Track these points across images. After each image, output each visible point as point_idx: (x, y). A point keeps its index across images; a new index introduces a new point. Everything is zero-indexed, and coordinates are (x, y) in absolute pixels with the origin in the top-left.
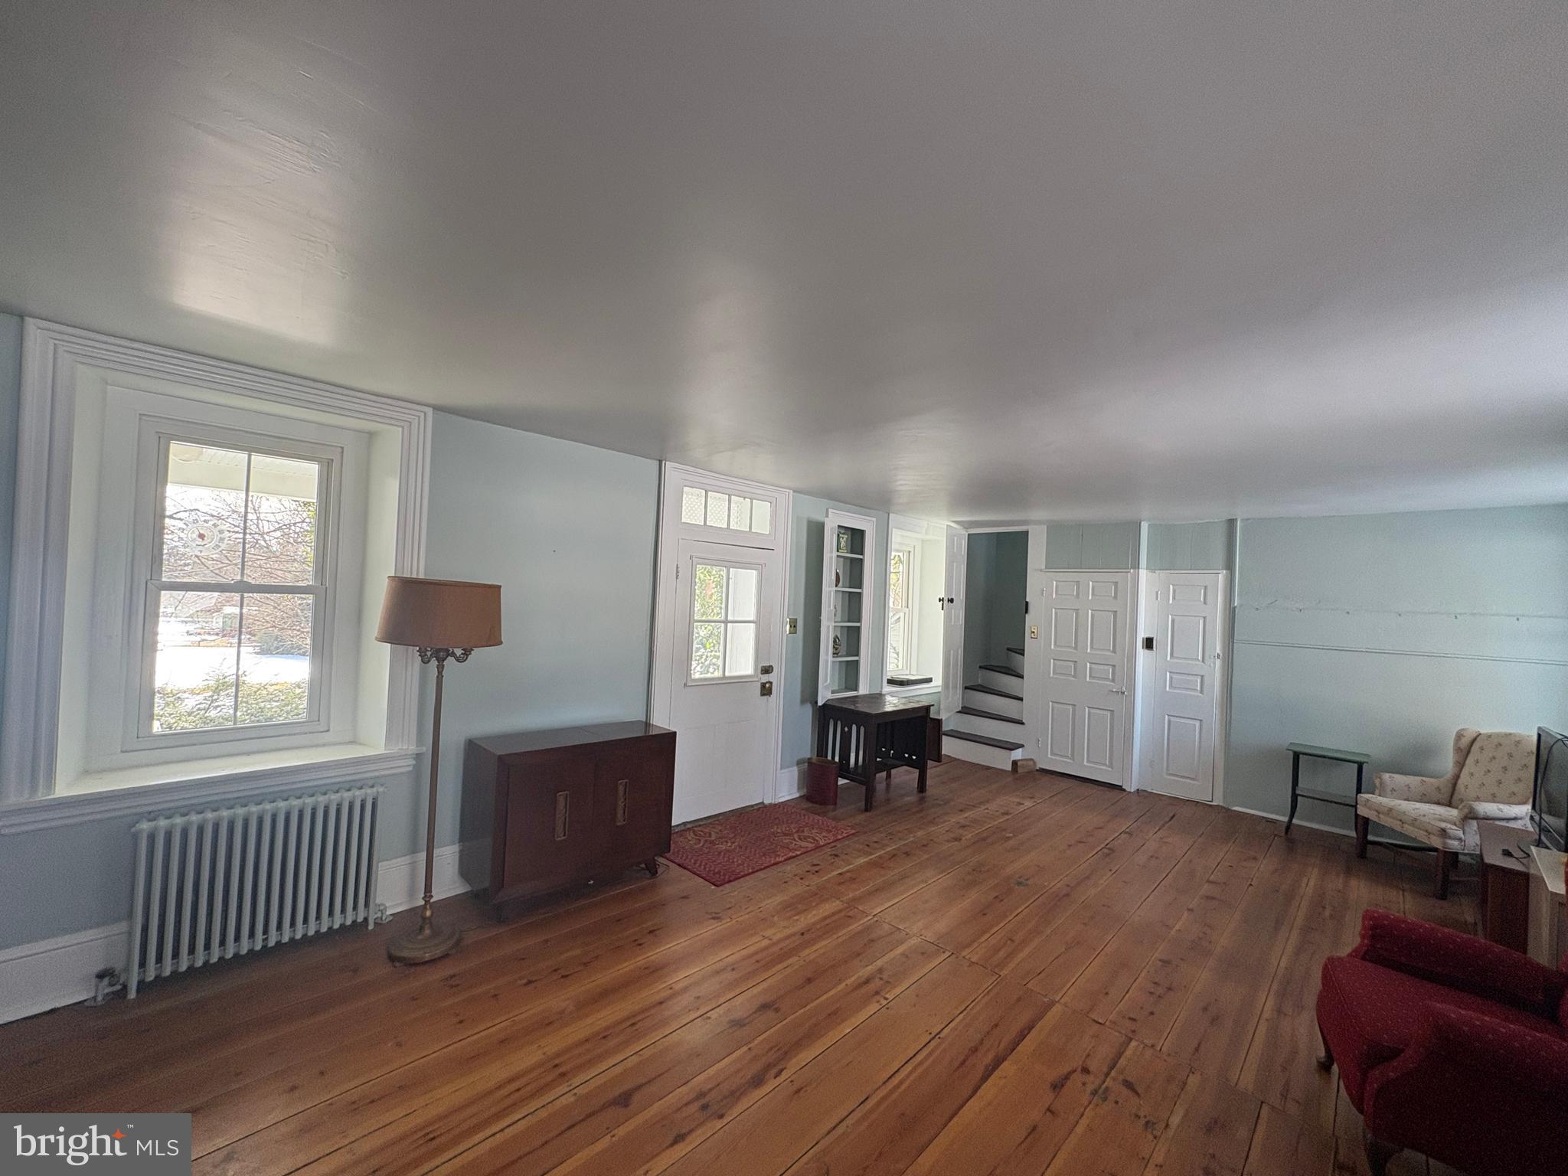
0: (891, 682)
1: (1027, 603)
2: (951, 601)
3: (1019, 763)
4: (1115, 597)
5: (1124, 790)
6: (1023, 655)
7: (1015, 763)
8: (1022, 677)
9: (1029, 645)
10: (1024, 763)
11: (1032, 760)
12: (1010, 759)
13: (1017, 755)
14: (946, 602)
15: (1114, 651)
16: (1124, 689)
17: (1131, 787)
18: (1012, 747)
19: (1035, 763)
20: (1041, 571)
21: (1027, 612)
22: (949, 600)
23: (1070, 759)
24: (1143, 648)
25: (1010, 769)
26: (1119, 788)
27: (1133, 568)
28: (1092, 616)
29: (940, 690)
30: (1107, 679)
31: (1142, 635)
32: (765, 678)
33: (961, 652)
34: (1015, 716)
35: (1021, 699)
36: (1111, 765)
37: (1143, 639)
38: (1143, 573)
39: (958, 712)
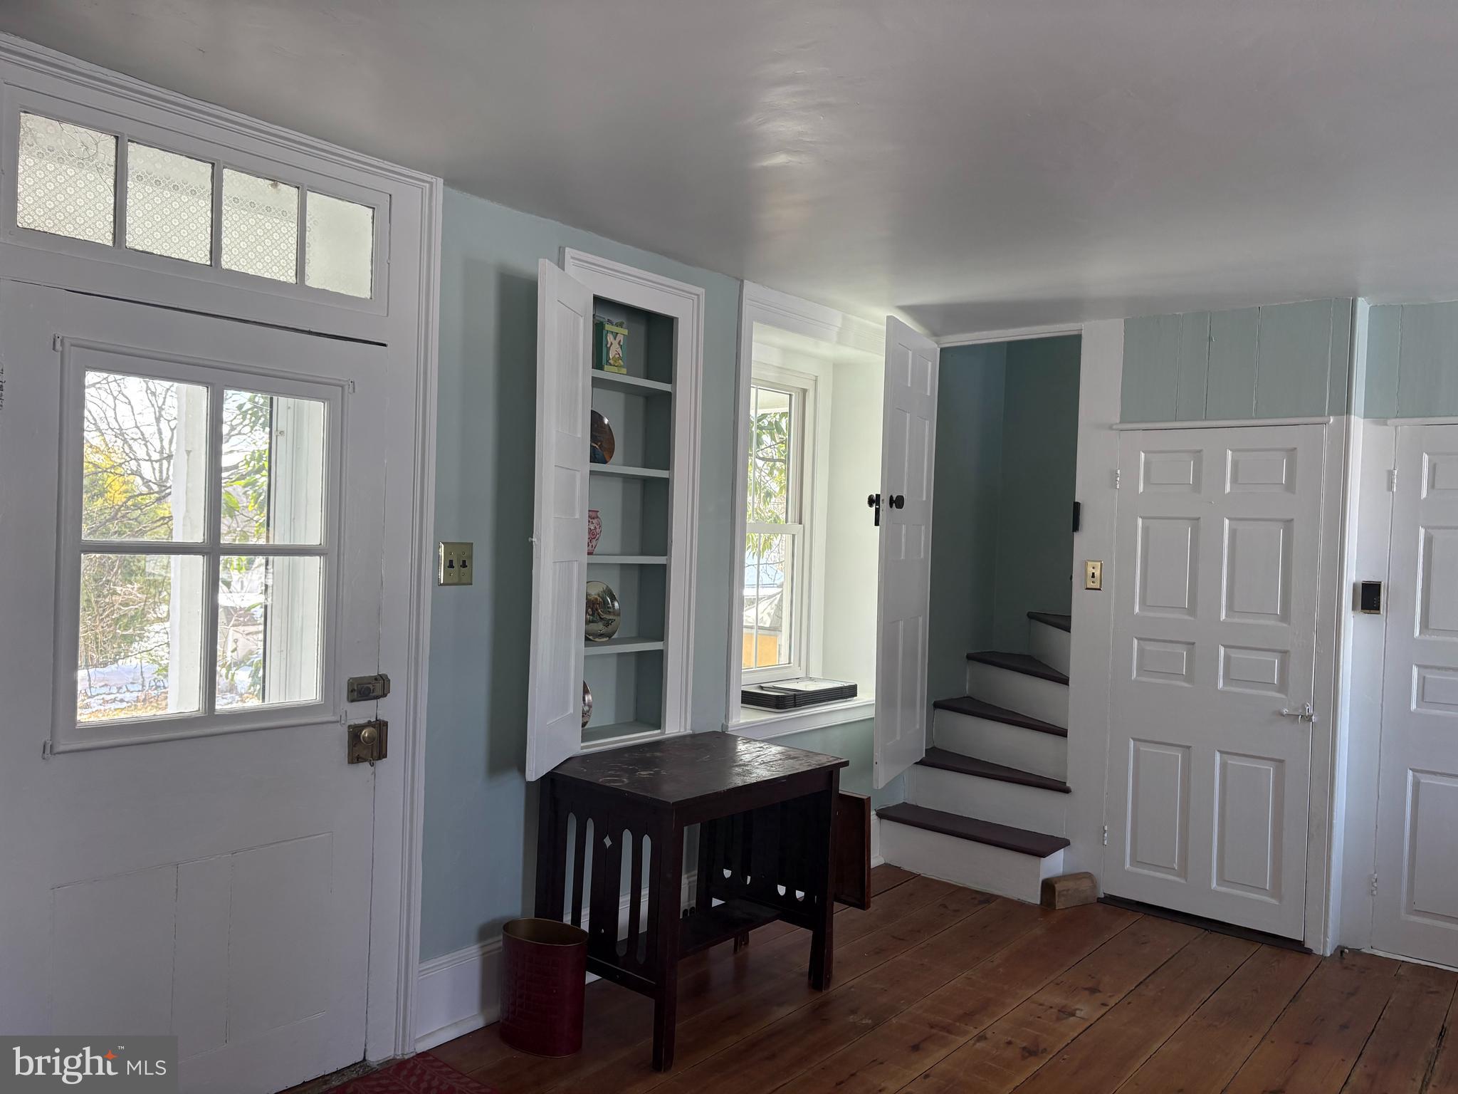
0: (750, 699)
1: (1077, 506)
2: (897, 502)
3: (1058, 887)
4: (1290, 487)
5: (1309, 952)
6: (1068, 629)
7: (1048, 887)
8: (1064, 681)
9: (1082, 605)
10: (1071, 884)
11: (1088, 876)
12: (1039, 875)
13: (1055, 864)
14: (884, 505)
15: (1285, 617)
16: (1309, 707)
17: (1324, 945)
18: (1040, 846)
19: (1095, 886)
20: (1111, 428)
21: (1076, 527)
22: (892, 501)
23: (1179, 876)
24: (1354, 608)
25: (1037, 900)
26: (1296, 947)
27: (1335, 414)
28: (1233, 533)
29: (870, 713)
30: (1268, 685)
31: (1353, 575)
32: (362, 712)
33: (923, 623)
34: (1049, 772)
35: (1062, 733)
36: (1276, 891)
37: (1355, 585)
38: (1358, 425)
39: (916, 763)
